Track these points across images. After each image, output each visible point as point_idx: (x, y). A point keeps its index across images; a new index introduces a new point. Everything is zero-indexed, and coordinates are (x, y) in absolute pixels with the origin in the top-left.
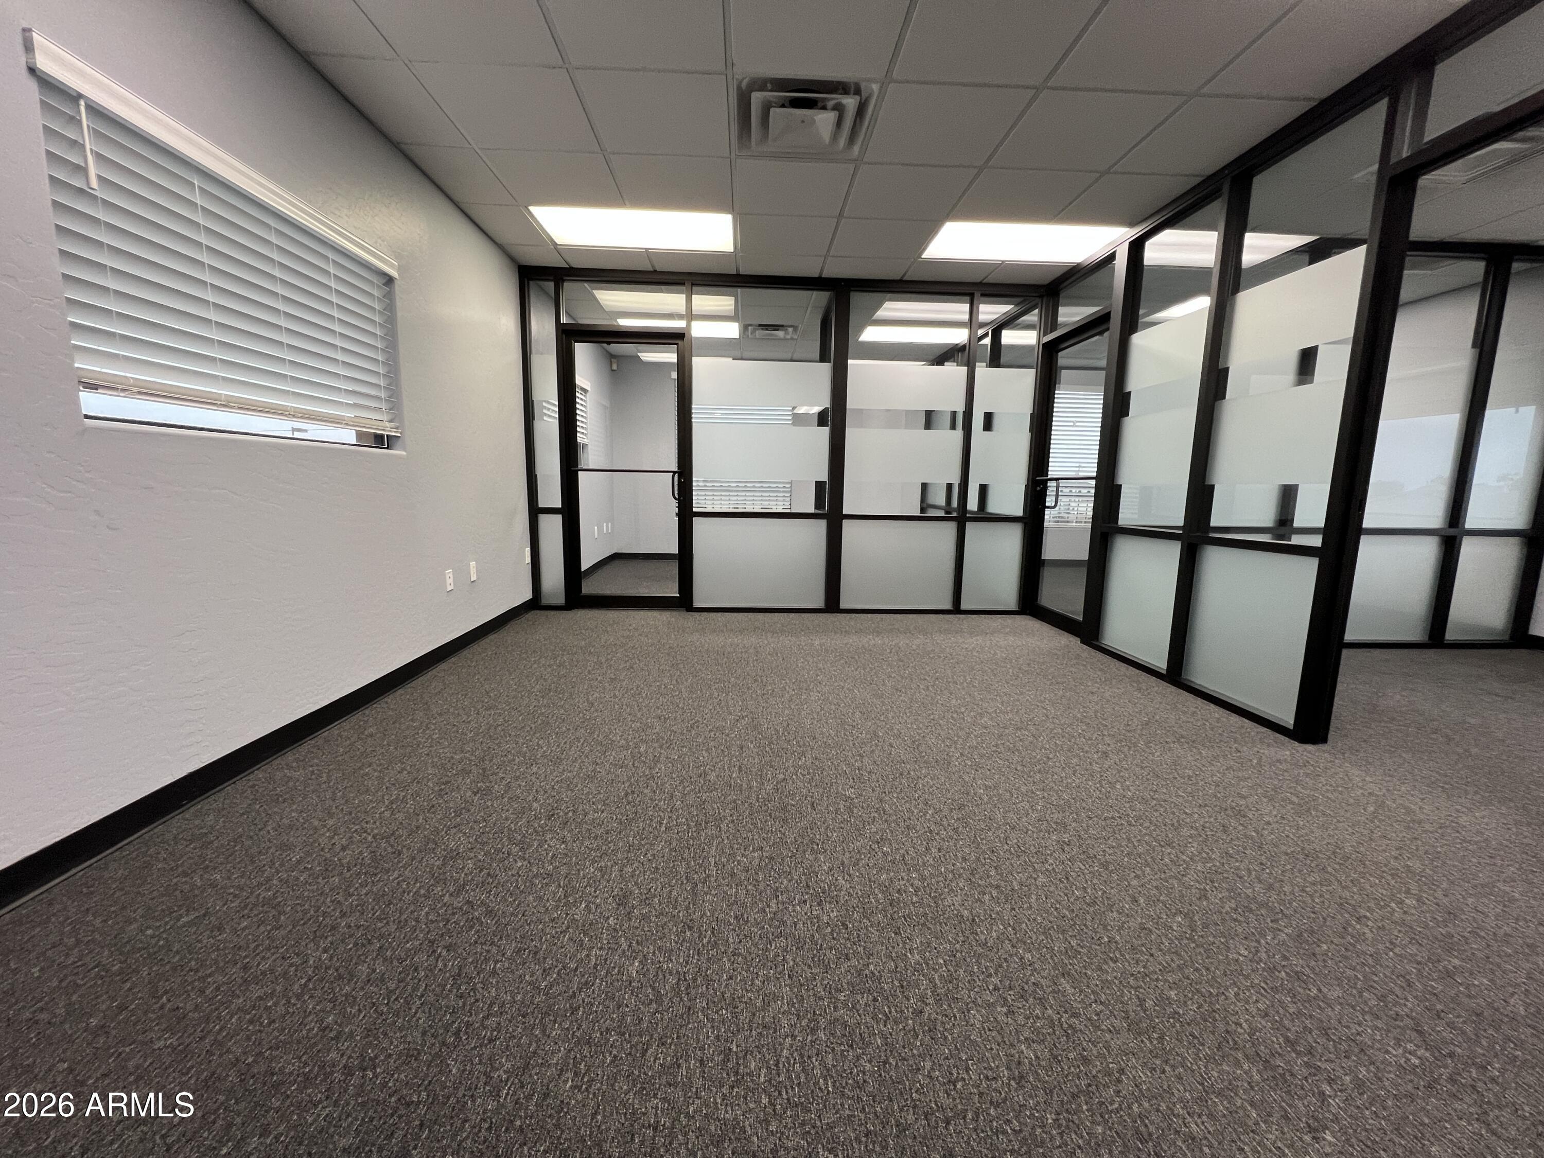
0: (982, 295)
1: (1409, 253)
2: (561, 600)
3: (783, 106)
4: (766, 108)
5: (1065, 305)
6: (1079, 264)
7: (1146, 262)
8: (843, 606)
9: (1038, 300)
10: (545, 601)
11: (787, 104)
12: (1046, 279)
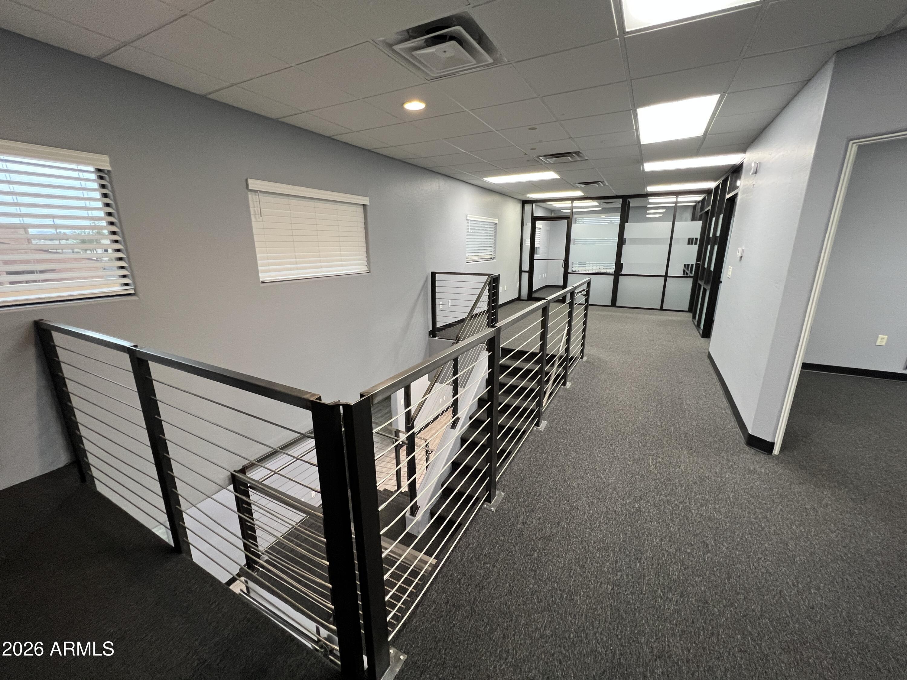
2: (526, 298)
8: (617, 305)
10: (522, 298)
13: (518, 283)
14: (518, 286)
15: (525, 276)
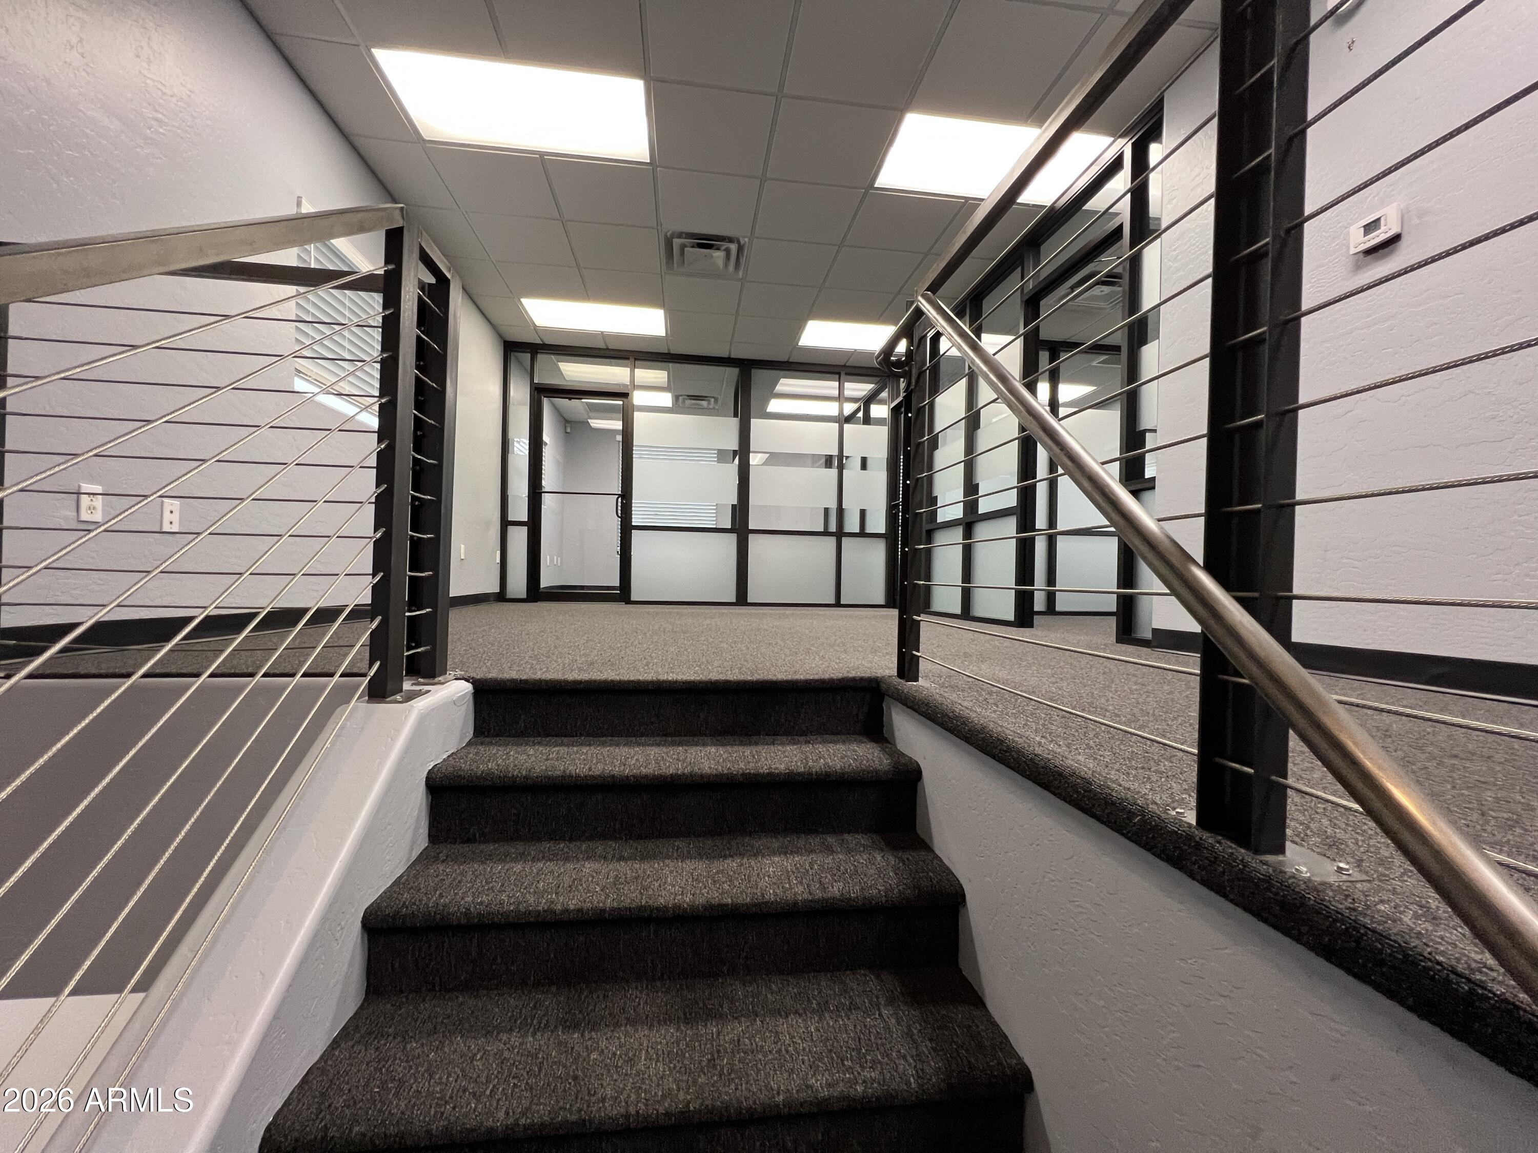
0: (846, 374)
2: (523, 594)
3: (693, 247)
4: (683, 247)
8: (749, 600)
10: (509, 595)
11: (695, 246)
13: (498, 553)
14: (498, 560)
15: (519, 538)
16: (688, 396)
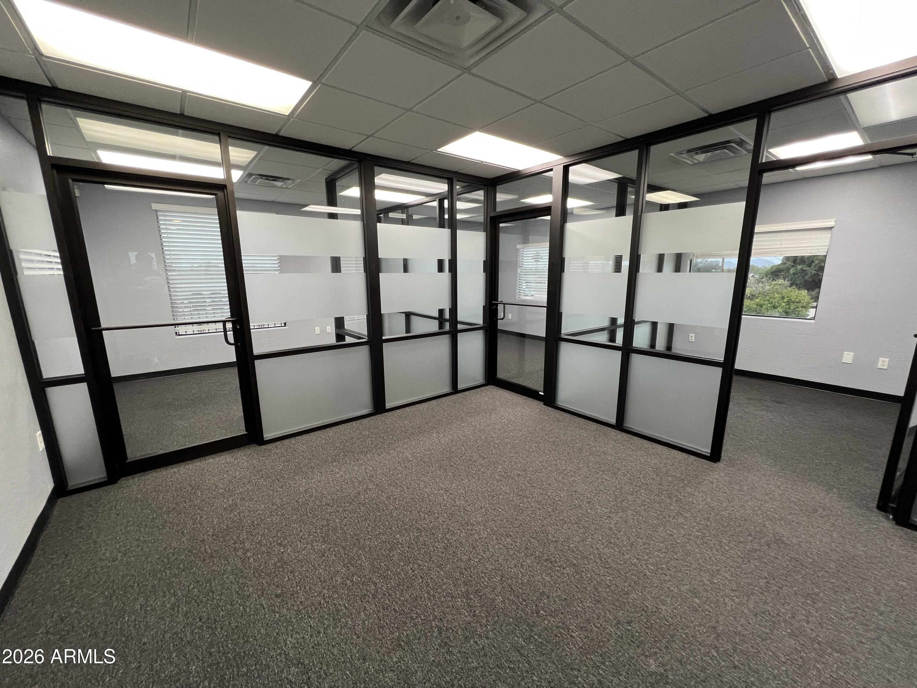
0: (458, 181)
1: (629, 185)
5: (501, 192)
6: (519, 171)
7: (570, 181)
9: (483, 187)
12: (491, 175)
16: (260, 175)
